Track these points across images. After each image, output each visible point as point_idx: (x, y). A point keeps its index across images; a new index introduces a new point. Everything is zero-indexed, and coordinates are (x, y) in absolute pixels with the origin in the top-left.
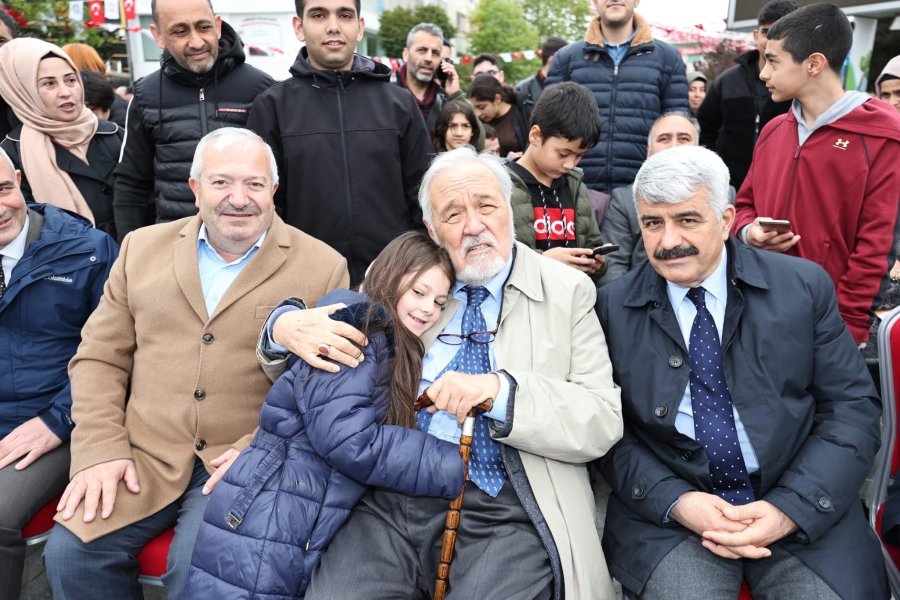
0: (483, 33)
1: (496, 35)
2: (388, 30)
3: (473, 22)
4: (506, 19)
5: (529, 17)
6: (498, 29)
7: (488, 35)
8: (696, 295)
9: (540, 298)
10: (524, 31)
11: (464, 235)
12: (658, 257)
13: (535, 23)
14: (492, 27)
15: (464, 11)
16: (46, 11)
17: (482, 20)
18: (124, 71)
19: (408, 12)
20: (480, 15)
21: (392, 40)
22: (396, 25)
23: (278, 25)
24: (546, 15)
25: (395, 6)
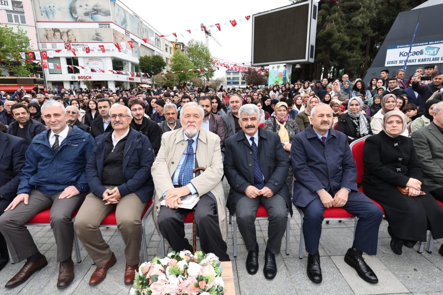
0: (175, 65)
1: (180, 65)
2: (142, 63)
3: (171, 61)
4: (183, 60)
5: (190, 59)
6: (180, 63)
7: (177, 65)
8: (252, 139)
9: (206, 143)
10: (189, 64)
11: (189, 122)
12: (246, 128)
13: (193, 61)
14: (178, 63)
15: (168, 57)
16: (9, 56)
17: (174, 60)
18: (41, 77)
19: (149, 57)
20: (174, 59)
21: (144, 67)
22: (145, 61)
23: (102, 61)
24: (196, 59)
25: (144, 55)
